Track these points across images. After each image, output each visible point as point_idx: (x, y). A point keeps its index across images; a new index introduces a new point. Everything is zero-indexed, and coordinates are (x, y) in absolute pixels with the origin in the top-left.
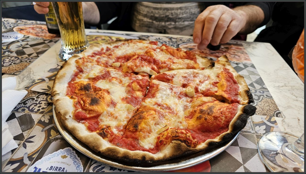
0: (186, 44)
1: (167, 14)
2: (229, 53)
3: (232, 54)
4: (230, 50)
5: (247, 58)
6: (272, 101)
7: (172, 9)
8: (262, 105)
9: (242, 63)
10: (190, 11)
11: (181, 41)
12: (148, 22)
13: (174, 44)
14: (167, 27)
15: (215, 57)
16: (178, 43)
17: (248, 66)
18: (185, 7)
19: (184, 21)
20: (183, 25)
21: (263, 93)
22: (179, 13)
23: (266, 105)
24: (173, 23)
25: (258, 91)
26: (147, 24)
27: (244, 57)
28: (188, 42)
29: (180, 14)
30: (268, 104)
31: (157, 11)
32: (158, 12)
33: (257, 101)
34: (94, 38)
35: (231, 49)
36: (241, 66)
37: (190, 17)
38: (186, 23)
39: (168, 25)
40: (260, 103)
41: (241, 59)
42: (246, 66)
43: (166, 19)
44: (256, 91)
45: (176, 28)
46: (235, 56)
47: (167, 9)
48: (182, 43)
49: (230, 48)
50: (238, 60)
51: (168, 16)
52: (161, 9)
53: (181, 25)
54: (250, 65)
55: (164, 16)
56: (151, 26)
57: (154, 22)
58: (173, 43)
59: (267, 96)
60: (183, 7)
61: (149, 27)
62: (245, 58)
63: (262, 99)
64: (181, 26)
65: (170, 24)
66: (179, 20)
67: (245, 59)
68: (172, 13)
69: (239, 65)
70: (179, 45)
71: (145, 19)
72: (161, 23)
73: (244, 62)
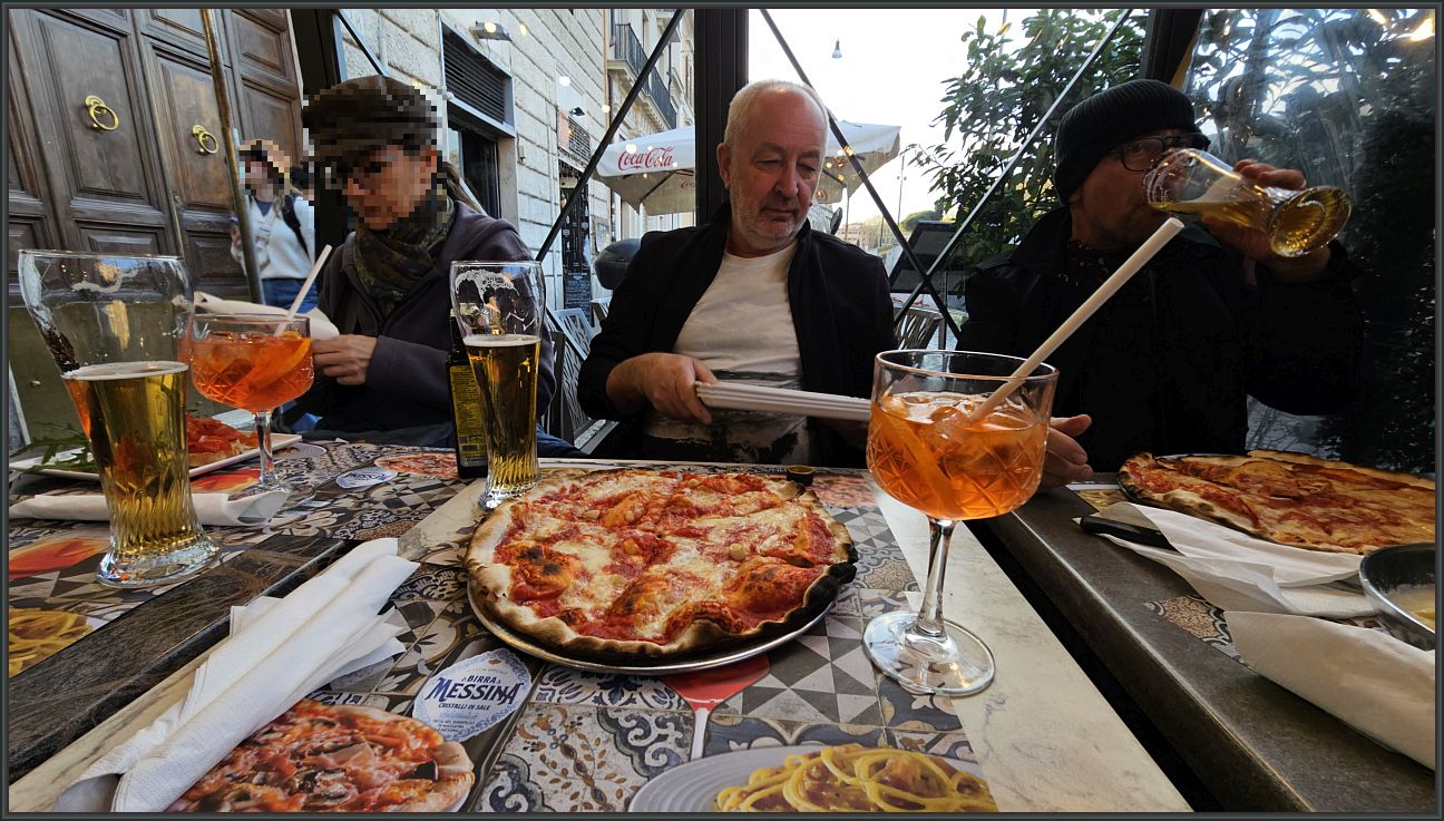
2: (832, 491)
3: (838, 494)
4: (834, 485)
5: (867, 497)
6: (904, 566)
8: (884, 573)
9: (857, 506)
17: (867, 512)
21: (890, 553)
23: (891, 573)
27: (862, 496)
30: (895, 571)
33: (874, 567)
34: (550, 473)
35: (837, 483)
36: (854, 511)
40: (880, 570)
41: (855, 500)
42: (862, 511)
44: (876, 552)
46: (843, 496)
49: (835, 481)
50: (849, 503)
61: (692, 424)
63: (886, 564)
67: (863, 499)
73: (862, 504)
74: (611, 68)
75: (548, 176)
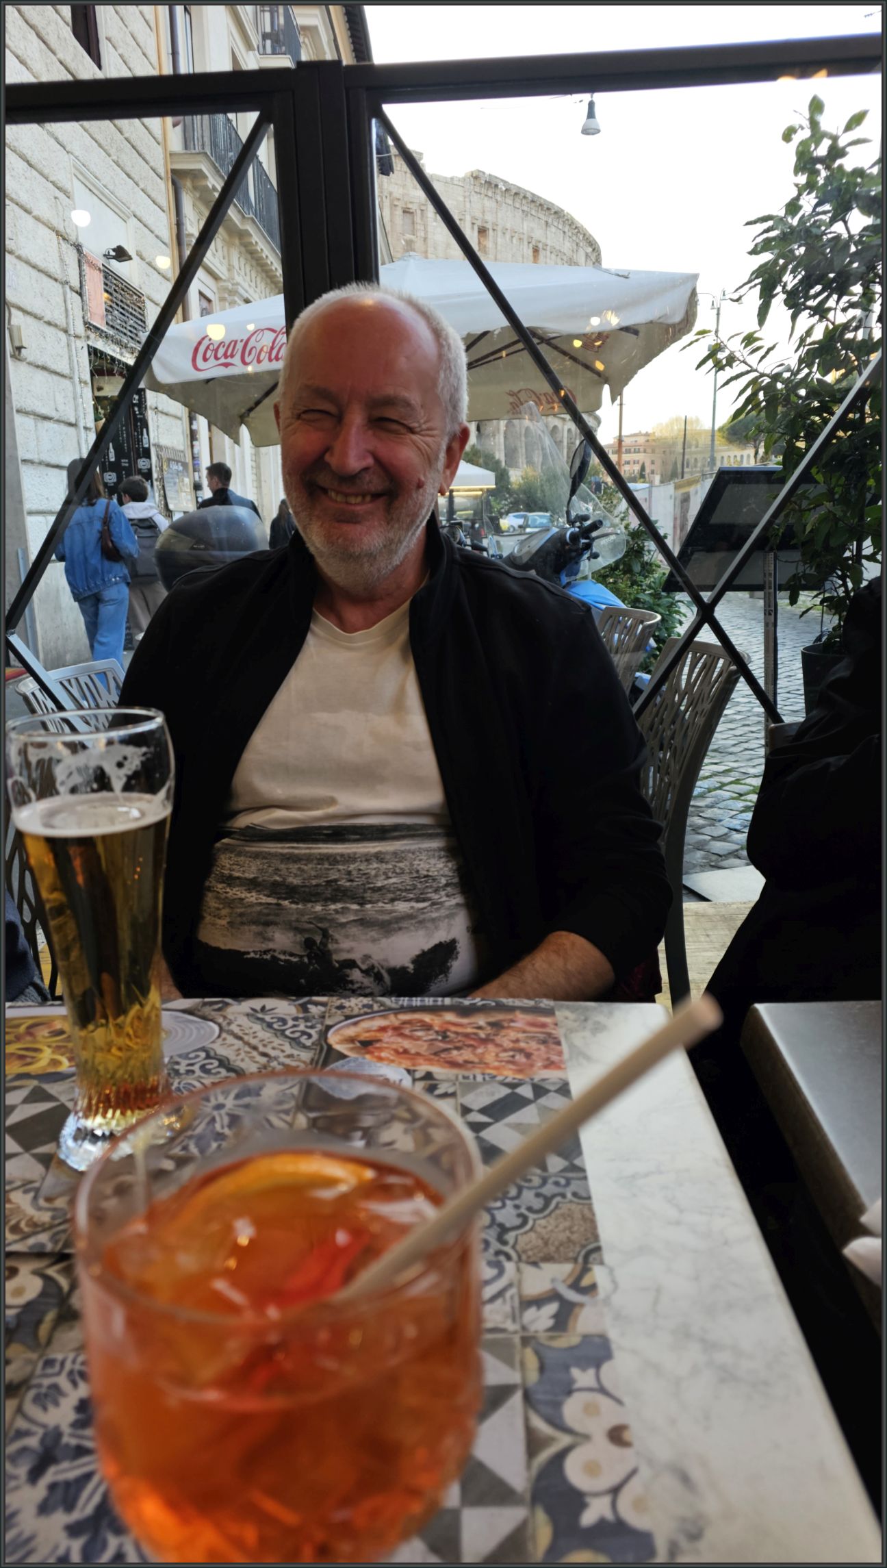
0: (355, 1024)
1: (333, 875)
2: (497, 1045)
3: (505, 1050)
4: (503, 1032)
5: (555, 1058)
6: (586, 1211)
7: (351, 859)
8: (550, 1228)
9: (532, 1079)
10: (412, 865)
11: (339, 1012)
12: (261, 904)
13: (312, 1027)
14: (332, 921)
15: (442, 1067)
16: (328, 1022)
17: (547, 1091)
18: (395, 854)
19: (392, 900)
20: (391, 912)
21: (568, 1184)
22: (373, 873)
23: (561, 1227)
24: (355, 907)
25: (551, 1181)
26: (260, 913)
27: (545, 1056)
28: (366, 1014)
29: (376, 876)
30: (567, 1224)
31: (294, 867)
32: (299, 869)
33: (535, 1216)
34: (22, 1029)
35: (509, 1027)
36: (526, 1091)
37: (415, 887)
38: (402, 907)
39: (336, 911)
40: (543, 1222)
41: (532, 1066)
42: (540, 1090)
43: (328, 892)
44: (544, 1181)
45: (363, 923)
46: (513, 1056)
47: (332, 860)
48: (343, 1018)
49: (506, 1024)
50: (520, 1071)
51: (336, 881)
52: (308, 859)
53: (382, 912)
54: (557, 1087)
55: (322, 881)
56: (271, 918)
57: (286, 903)
58: (309, 1024)
59: (575, 1194)
60: (386, 853)
62: (548, 1059)
63: (557, 1207)
64: (387, 917)
65: (344, 911)
66: (376, 896)
67: (546, 1063)
68: (349, 873)
69: (520, 1090)
70: (328, 1028)
71: (252, 897)
72: (309, 905)
73: (541, 1074)
74: (178, 166)
75: (71, 378)
